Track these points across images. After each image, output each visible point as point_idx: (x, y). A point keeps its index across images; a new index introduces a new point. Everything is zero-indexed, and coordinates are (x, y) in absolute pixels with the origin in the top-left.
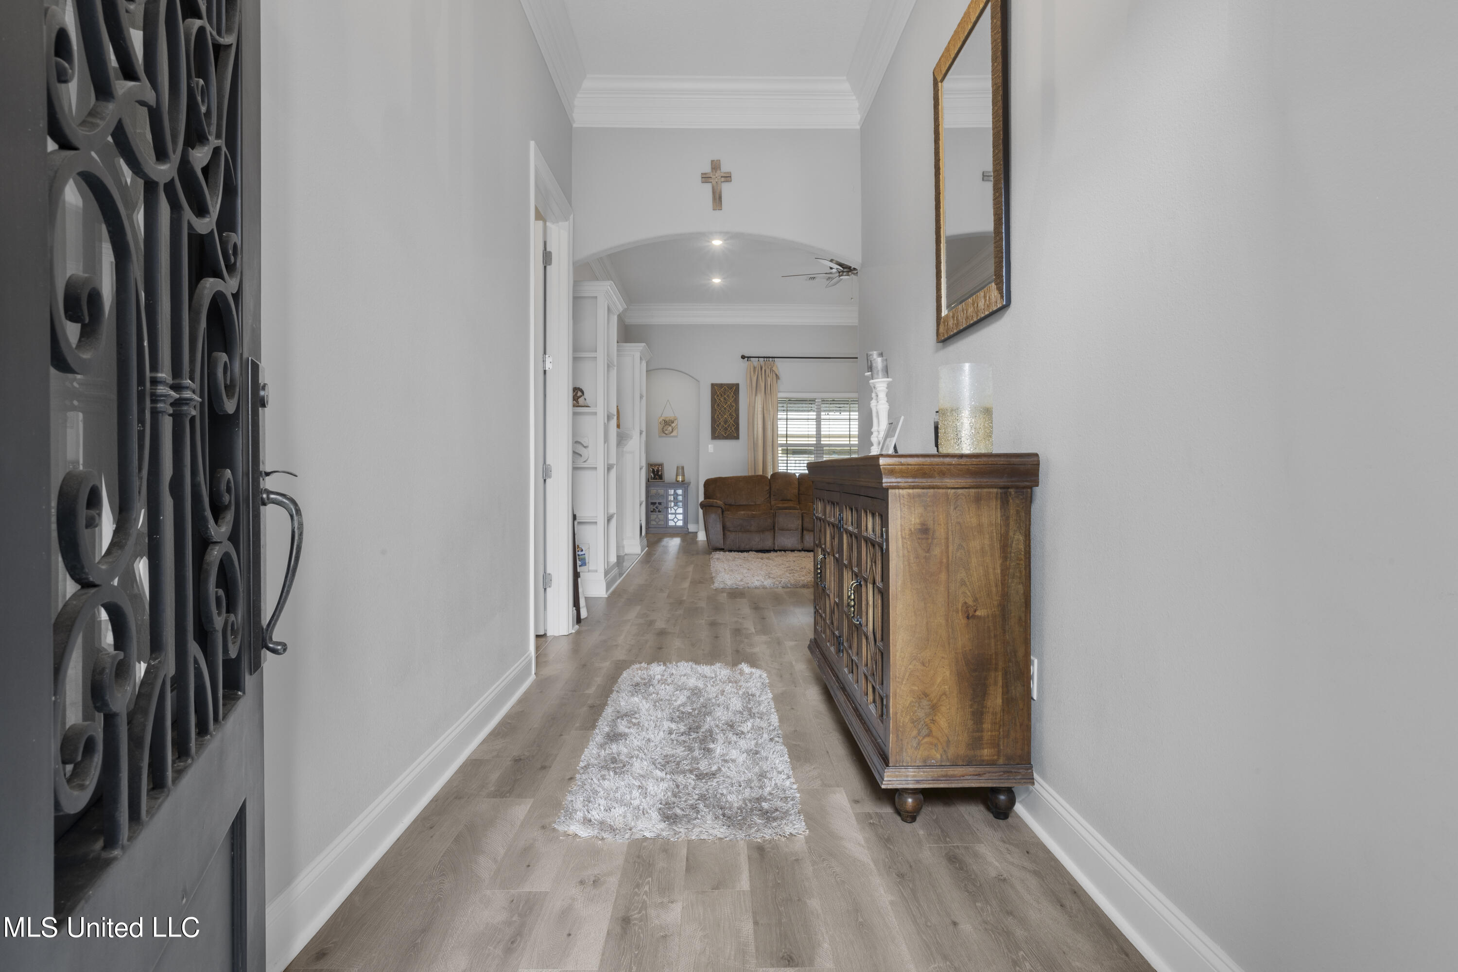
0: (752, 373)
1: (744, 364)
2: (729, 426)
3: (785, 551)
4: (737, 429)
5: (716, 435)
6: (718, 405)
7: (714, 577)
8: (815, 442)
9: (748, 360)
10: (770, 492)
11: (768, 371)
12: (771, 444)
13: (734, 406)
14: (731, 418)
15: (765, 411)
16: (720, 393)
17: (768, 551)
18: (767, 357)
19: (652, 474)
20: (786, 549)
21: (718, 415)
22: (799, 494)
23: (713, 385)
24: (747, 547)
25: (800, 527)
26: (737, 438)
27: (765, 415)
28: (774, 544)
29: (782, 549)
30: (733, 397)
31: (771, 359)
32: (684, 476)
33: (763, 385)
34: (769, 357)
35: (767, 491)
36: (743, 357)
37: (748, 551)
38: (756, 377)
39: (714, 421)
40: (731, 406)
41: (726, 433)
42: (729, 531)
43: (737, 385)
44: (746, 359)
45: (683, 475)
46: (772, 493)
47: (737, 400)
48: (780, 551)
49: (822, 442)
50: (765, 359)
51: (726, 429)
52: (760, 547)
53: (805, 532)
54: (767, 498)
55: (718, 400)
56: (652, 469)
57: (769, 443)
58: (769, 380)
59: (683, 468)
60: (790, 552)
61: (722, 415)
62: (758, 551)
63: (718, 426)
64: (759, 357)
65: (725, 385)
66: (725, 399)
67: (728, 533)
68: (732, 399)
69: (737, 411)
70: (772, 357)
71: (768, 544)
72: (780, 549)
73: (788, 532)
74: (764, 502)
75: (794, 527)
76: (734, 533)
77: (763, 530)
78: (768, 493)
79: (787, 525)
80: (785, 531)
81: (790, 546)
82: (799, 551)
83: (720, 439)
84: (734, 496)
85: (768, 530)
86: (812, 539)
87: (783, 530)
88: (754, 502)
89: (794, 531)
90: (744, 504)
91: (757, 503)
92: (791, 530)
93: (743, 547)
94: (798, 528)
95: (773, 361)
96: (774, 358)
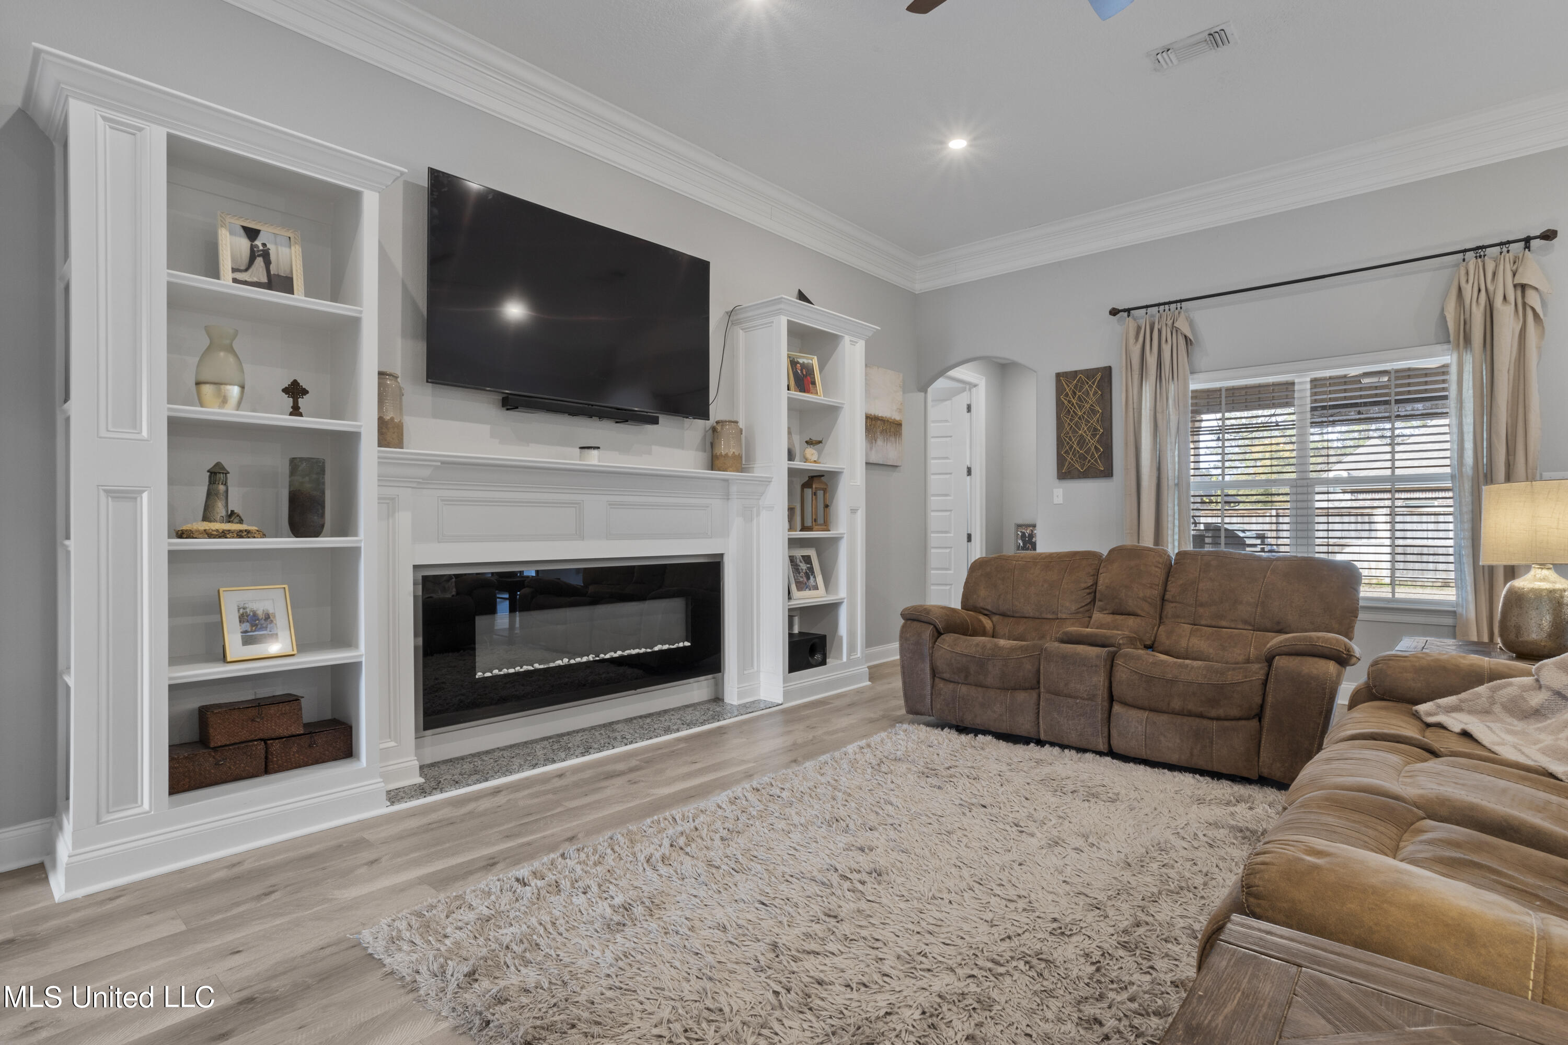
0: (1132, 340)
1: (1120, 326)
2: (1087, 452)
3: (1062, 747)
4: (1108, 456)
5: (1065, 472)
6: (1068, 413)
7: (579, 839)
9: (1124, 316)
11: (1166, 332)
12: (1173, 483)
13: (1099, 410)
14: (1094, 436)
15: (1159, 416)
16: (1071, 388)
17: (1024, 740)
18: (1164, 304)
19: (1020, 542)
20: (1066, 742)
21: (1067, 433)
23: (1059, 376)
24: (978, 723)
25: (1102, 693)
26: (1108, 473)
27: (1160, 424)
28: (1037, 724)
29: (1055, 741)
30: (1095, 393)
31: (1173, 306)
33: (1154, 360)
34: (1171, 302)
35: (1088, 588)
36: (1114, 312)
37: (978, 732)
38: (1141, 347)
39: (1060, 443)
40: (1093, 411)
41: (1084, 466)
42: (943, 679)
43: (1110, 368)
44: (1121, 314)
48: (1052, 744)
50: (1162, 308)
51: (1085, 458)
52: (1004, 728)
53: (1117, 708)
55: (1066, 402)
56: (1021, 532)
57: (1169, 481)
58: (1166, 349)
60: (1073, 752)
61: (1075, 432)
62: (999, 736)
63: (1070, 453)
64: (1147, 307)
65: (1081, 372)
66: (1080, 399)
67: (941, 685)
68: (1097, 398)
70: (1176, 301)
71: (1024, 725)
72: (1052, 740)
73: (1070, 700)
74: (1078, 613)
75: (1086, 691)
76: (951, 686)
77: (1014, 689)
78: (1089, 593)
79: (1066, 685)
80: (1062, 698)
81: (1073, 738)
82: (1098, 756)
83: (1073, 478)
84: (1013, 597)
85: (1025, 689)
86: (1140, 728)
87: (1058, 694)
88: (1053, 613)
89: (1086, 702)
90: (1031, 615)
91: (1060, 615)
92: (1076, 698)
93: (968, 721)
94: (1094, 696)
95: (1179, 308)
96: (1181, 301)
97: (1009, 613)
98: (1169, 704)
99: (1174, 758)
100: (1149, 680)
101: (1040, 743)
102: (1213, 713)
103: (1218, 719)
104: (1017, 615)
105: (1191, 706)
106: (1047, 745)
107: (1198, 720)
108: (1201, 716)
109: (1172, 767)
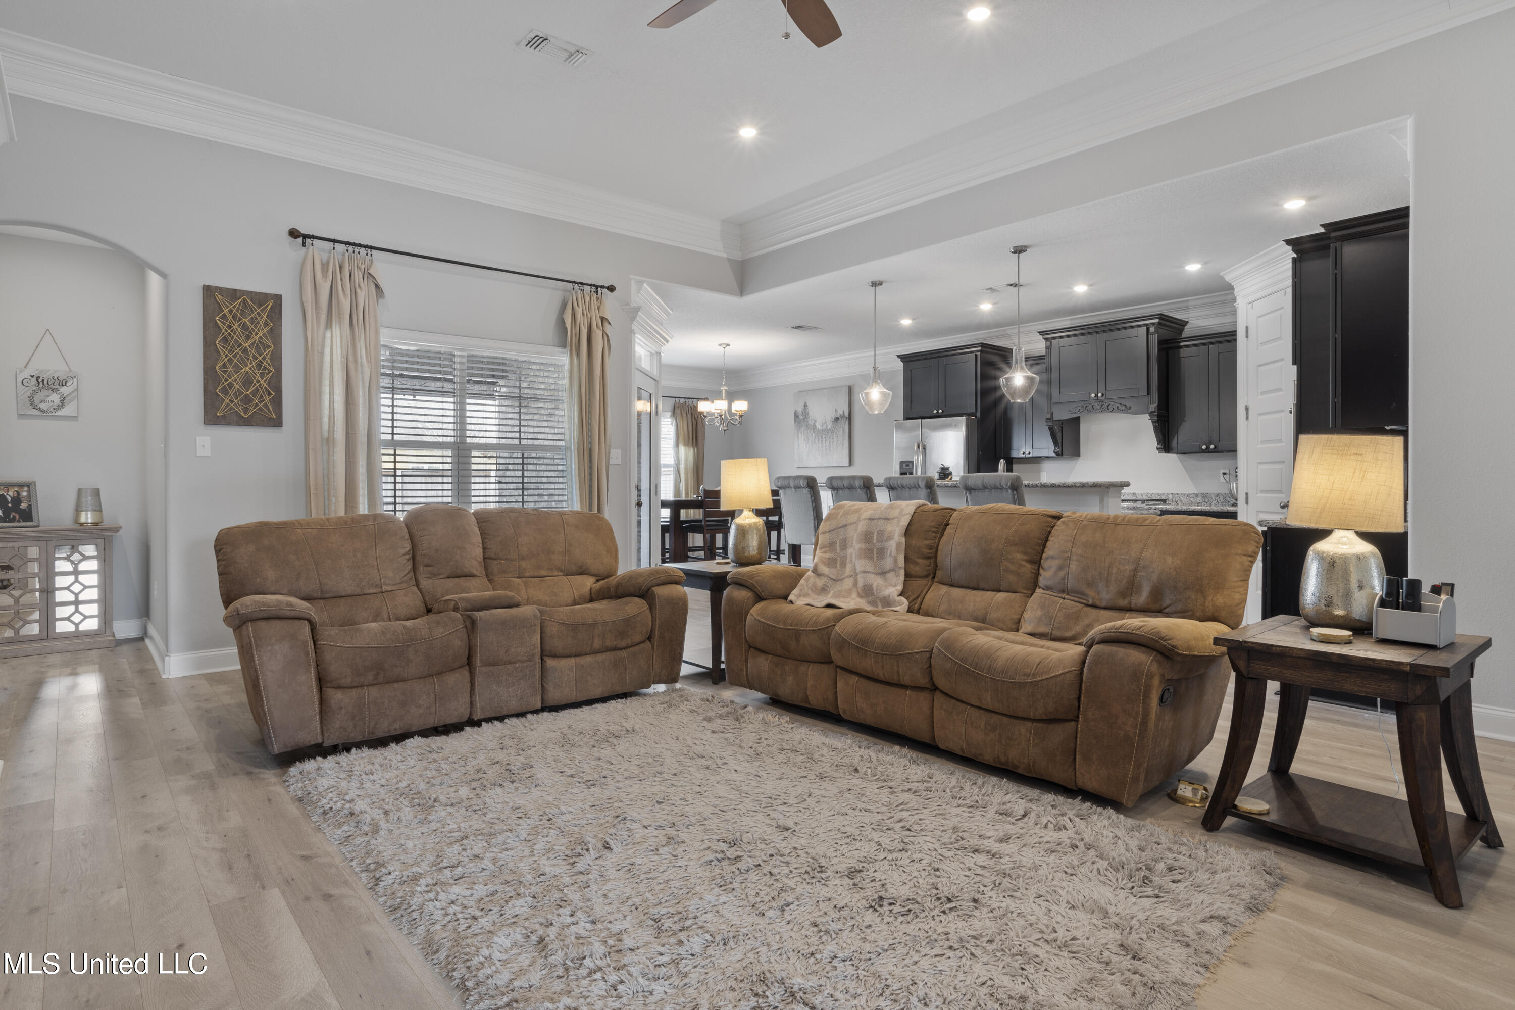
0: (317, 275)
1: (293, 251)
2: (253, 394)
3: (501, 719)
4: (277, 402)
5: (217, 413)
6: (225, 340)
8: (452, 440)
9: (304, 244)
10: (414, 558)
11: (357, 276)
12: (365, 439)
13: (269, 347)
14: (262, 375)
15: (351, 365)
16: (231, 311)
17: (454, 728)
18: (354, 245)
20: (505, 712)
21: (224, 365)
22: (484, 558)
23: (209, 292)
24: (397, 728)
26: (277, 423)
27: (352, 373)
28: (472, 704)
29: (494, 715)
30: (266, 325)
31: (363, 250)
32: (101, 511)
33: (346, 303)
34: (360, 245)
35: (407, 554)
36: (294, 234)
37: (400, 738)
38: (329, 283)
39: (210, 376)
40: (259, 347)
41: (246, 410)
42: (339, 687)
43: (278, 299)
44: (300, 240)
45: (98, 509)
46: (419, 558)
47: (275, 334)
48: (489, 720)
49: (468, 440)
50: (351, 248)
51: (247, 400)
52: (431, 721)
53: (549, 662)
54: (408, 573)
55: (223, 327)
57: (362, 438)
58: (360, 295)
59: (97, 493)
61: (236, 366)
62: (425, 733)
63: (225, 391)
64: (334, 241)
65: (243, 292)
66: (245, 327)
67: (336, 697)
68: (265, 330)
69: (277, 358)
70: (366, 247)
71: (458, 709)
72: (490, 716)
73: (509, 667)
74: (402, 583)
75: (526, 653)
76: (354, 693)
77: (440, 673)
78: (408, 560)
79: (507, 651)
80: (501, 667)
81: (514, 705)
82: (535, 715)
83: (229, 424)
84: (319, 575)
85: (452, 670)
86: (571, 674)
87: (495, 664)
88: (377, 586)
89: (525, 664)
90: (350, 592)
91: (385, 588)
92: (515, 662)
93: (384, 728)
94: (533, 655)
95: (369, 255)
96: (371, 248)
97: (315, 595)
98: (592, 646)
99: (598, 693)
100: (575, 627)
101: (477, 723)
102: (623, 644)
103: (625, 648)
104: (328, 596)
105: (608, 643)
106: (483, 723)
107: (613, 653)
108: (615, 649)
109: (604, 700)
